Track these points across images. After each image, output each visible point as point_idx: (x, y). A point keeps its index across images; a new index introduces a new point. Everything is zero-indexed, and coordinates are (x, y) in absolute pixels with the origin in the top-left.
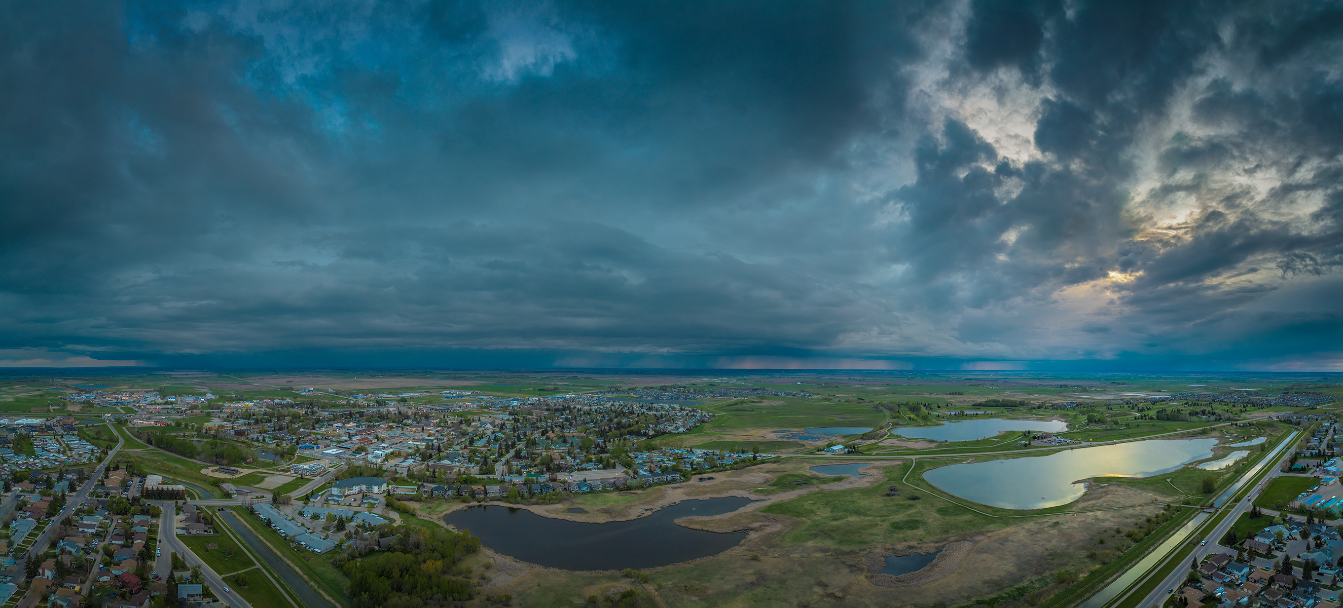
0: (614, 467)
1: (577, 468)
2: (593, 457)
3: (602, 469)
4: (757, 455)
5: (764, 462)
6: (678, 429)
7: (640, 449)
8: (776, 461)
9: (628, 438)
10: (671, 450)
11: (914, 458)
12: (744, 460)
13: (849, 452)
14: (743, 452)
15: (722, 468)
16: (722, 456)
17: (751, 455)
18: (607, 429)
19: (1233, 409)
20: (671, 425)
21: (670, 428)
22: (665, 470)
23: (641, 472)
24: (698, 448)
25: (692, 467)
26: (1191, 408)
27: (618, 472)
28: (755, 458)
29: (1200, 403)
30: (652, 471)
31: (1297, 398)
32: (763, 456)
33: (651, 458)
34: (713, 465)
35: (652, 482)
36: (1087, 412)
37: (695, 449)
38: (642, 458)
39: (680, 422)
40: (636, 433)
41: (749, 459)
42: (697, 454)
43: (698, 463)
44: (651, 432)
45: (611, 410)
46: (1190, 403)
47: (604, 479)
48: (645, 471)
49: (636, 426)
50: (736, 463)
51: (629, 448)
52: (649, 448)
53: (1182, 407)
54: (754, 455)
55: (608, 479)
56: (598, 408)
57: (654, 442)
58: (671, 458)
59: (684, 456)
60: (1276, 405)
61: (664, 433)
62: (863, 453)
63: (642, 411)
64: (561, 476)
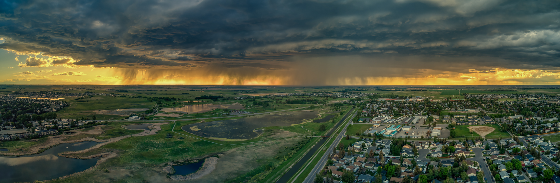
0: (21, 127)
2: (10, 123)
3: (15, 129)
4: (95, 121)
5: (99, 124)
6: (52, 110)
7: (34, 119)
8: (106, 123)
9: (27, 114)
10: (50, 119)
11: (174, 121)
12: (89, 123)
13: (141, 119)
14: (88, 120)
15: (78, 127)
16: (77, 122)
17: (92, 121)
18: (16, 110)
19: (322, 99)
20: (48, 108)
21: (48, 110)
22: (49, 129)
23: (36, 130)
24: (64, 118)
25: (63, 127)
26: (302, 99)
27: (24, 130)
28: (94, 122)
29: (305, 97)
30: (42, 129)
31: (350, 94)
32: (98, 121)
33: (40, 123)
34: (73, 126)
35: (42, 135)
36: (252, 101)
37: (63, 119)
38: (36, 123)
39: (52, 107)
40: (31, 112)
41: (92, 123)
42: (64, 121)
43: (66, 125)
44: (39, 111)
45: (17, 102)
46: (300, 97)
47: (17, 134)
48: (38, 130)
49: (30, 109)
50: (85, 125)
51: (29, 119)
52: (40, 119)
53: (297, 98)
54: (94, 121)
55: (19, 134)
56: (11, 101)
57: (41, 116)
58: (51, 123)
59: (57, 122)
60: (341, 97)
61: (45, 112)
62: (148, 119)
63: (33, 102)
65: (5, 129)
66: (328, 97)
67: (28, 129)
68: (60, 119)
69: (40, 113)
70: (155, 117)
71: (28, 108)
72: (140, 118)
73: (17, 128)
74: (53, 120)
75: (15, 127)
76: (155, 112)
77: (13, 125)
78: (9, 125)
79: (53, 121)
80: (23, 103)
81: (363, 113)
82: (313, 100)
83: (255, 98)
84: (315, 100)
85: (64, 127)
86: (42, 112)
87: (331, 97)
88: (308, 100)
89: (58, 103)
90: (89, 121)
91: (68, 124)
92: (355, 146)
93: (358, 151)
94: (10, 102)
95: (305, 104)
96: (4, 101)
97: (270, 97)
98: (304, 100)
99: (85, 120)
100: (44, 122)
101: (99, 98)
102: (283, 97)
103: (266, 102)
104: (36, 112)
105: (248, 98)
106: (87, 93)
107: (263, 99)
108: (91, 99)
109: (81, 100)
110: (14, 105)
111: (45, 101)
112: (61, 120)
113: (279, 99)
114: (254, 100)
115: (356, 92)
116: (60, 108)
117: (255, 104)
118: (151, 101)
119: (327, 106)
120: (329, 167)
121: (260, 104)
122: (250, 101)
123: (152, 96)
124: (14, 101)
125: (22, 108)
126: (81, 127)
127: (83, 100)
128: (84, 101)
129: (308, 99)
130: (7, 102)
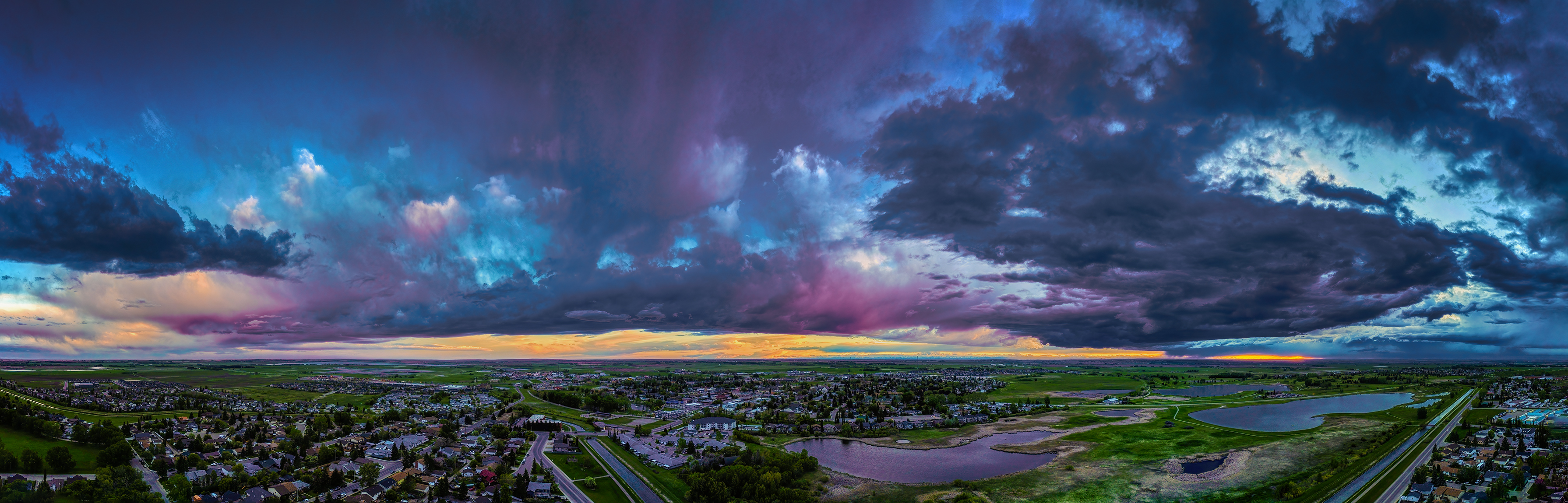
0: (931, 413)
1: (900, 413)
2: (913, 407)
3: (921, 414)
4: (1049, 406)
5: (1055, 409)
6: (979, 391)
7: (952, 402)
8: (1066, 408)
9: (940, 396)
10: (977, 402)
11: (1176, 406)
12: (1039, 408)
13: (1123, 403)
14: (1037, 403)
15: (1022, 413)
16: (1020, 406)
17: (1044, 405)
18: (922, 390)
19: (1418, 377)
20: (973, 389)
21: (973, 391)
22: (974, 414)
23: (955, 416)
24: (999, 401)
25: (997, 413)
26: (1384, 377)
27: (936, 417)
28: (1047, 407)
30: (964, 415)
31: (1465, 371)
32: (1054, 406)
33: (961, 407)
34: (1015, 411)
35: (965, 421)
36: (1302, 379)
37: (997, 402)
38: (954, 407)
39: (980, 387)
40: (947, 393)
41: (1043, 408)
42: (1000, 405)
43: (1001, 410)
44: (958, 392)
45: (923, 381)
46: (1382, 374)
47: (924, 421)
48: (958, 415)
50: (1032, 410)
51: (943, 402)
52: (960, 401)
55: (927, 420)
57: (961, 398)
58: (978, 408)
59: (988, 406)
61: (969, 393)
62: (1134, 404)
63: (949, 381)
64: (887, 419)
65: (905, 415)
67: (941, 415)
68: (992, 402)
69: (960, 395)
70: (1145, 401)
71: (940, 389)
72: (1121, 402)
73: (924, 413)
74: (981, 403)
75: (921, 412)
76: (1145, 394)
77: (917, 409)
78: (911, 409)
79: (982, 405)
80: (933, 383)
81: (1488, 395)
82: (1404, 380)
83: (1308, 376)
84: (1407, 380)
85: (999, 412)
86: (964, 393)
87: (1433, 375)
89: (989, 382)
90: (1039, 405)
91: (1005, 408)
92: (1477, 436)
93: (1482, 444)
94: (911, 381)
95: (1391, 383)
96: (903, 380)
98: (1388, 380)
99: (1033, 403)
100: (967, 407)
103: (1326, 381)
104: (955, 394)
105: (1295, 375)
106: (1035, 369)
107: (1321, 378)
110: (918, 385)
112: (994, 404)
114: (1307, 379)
116: (992, 388)
117: (1308, 384)
118: (1138, 380)
119: (1427, 386)
120: (1436, 463)
121: (1317, 384)
122: (1299, 380)
124: (919, 379)
125: (932, 389)
126: (1024, 414)
127: (1031, 379)
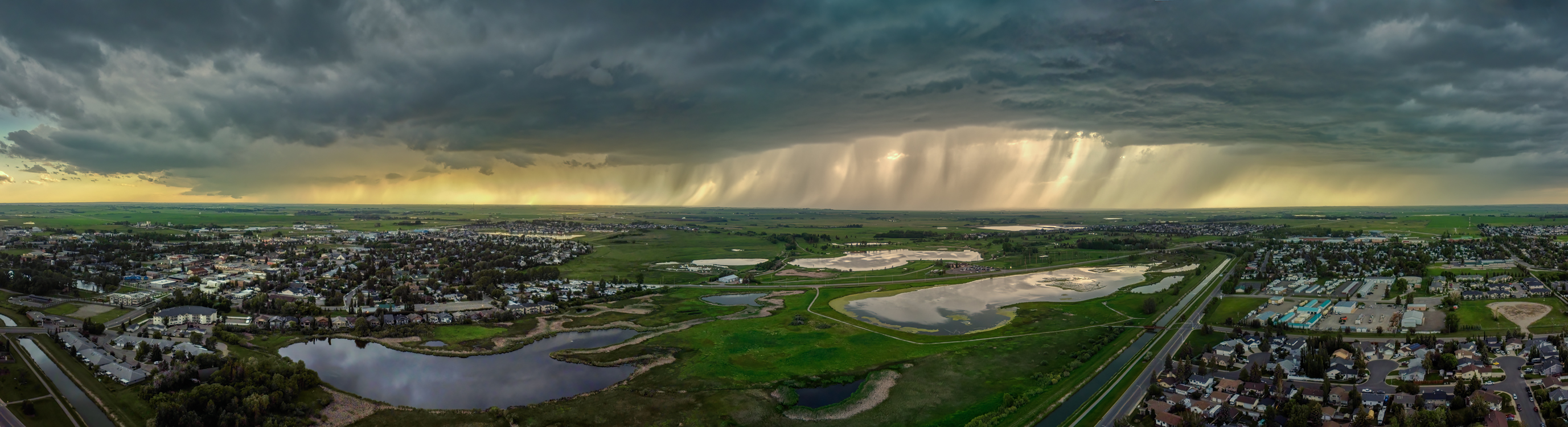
0: (479, 298)
1: (437, 298)
2: (457, 289)
3: (465, 300)
4: (642, 285)
5: (649, 292)
6: (552, 260)
7: (510, 280)
8: (664, 291)
9: (496, 269)
10: (545, 280)
11: (816, 287)
12: (627, 290)
13: (745, 282)
14: (626, 282)
15: (603, 299)
16: (603, 287)
17: (635, 286)
18: (474, 260)
19: (1158, 238)
20: (544, 256)
21: (544, 260)
22: (538, 301)
23: (511, 303)
24: (576, 279)
25: (569, 298)
26: (1113, 238)
27: (485, 304)
28: (640, 288)
29: (1121, 233)
30: (524, 302)
31: (1223, 228)
32: (649, 286)
33: (522, 289)
34: (593, 296)
35: (523, 313)
36: (1001, 242)
37: (572, 279)
38: (512, 288)
39: (555, 253)
40: (506, 264)
41: (633, 289)
42: (575, 285)
43: (576, 293)
44: (523, 263)
45: (479, 243)
46: (1110, 233)
47: (469, 310)
48: (516, 302)
49: (506, 257)
50: (619, 293)
51: (498, 279)
52: (521, 278)
53: (1102, 237)
54: (639, 286)
55: (473, 310)
56: (465, 241)
57: (525, 272)
58: (545, 289)
59: (560, 287)
60: (1202, 235)
61: (538, 265)
62: (759, 284)
63: (513, 243)
64: (418, 307)
65: (444, 301)
66: (1173, 235)
67: (492, 300)
68: (566, 280)
69: (525, 268)
70: (777, 279)
71: (500, 257)
72: (741, 280)
73: (470, 299)
74: (551, 282)
75: (465, 296)
76: (778, 268)
77: (462, 292)
78: (453, 292)
79: (551, 285)
80: (491, 246)
81: (1247, 272)
82: (1138, 242)
83: (1010, 236)
84: (1142, 241)
85: (572, 297)
86: (530, 264)
87: (1180, 235)
88: (1127, 242)
89: (568, 246)
90: (629, 286)
91: (581, 290)
94: (462, 243)
95: (1118, 249)
96: (451, 241)
97: (1043, 234)
98: (1116, 242)
99: (620, 283)
100: (530, 288)
101: (660, 236)
102: (1073, 232)
103: (1032, 244)
104: (517, 266)
105: (993, 235)
106: (636, 223)
107: (1026, 239)
108: (641, 237)
109: (619, 239)
110: (469, 250)
111: (541, 241)
112: (568, 282)
113: (1063, 238)
114: (1007, 240)
115: (1238, 222)
116: (571, 256)
117: (1007, 249)
118: (775, 243)
119: (1167, 253)
120: (1152, 404)
121: (1018, 249)
122: (997, 242)
123: (779, 232)
124: (473, 240)
125: (488, 257)
126: (608, 299)
127: (625, 239)
128: (625, 242)
129: (1126, 238)
130: (457, 242)
